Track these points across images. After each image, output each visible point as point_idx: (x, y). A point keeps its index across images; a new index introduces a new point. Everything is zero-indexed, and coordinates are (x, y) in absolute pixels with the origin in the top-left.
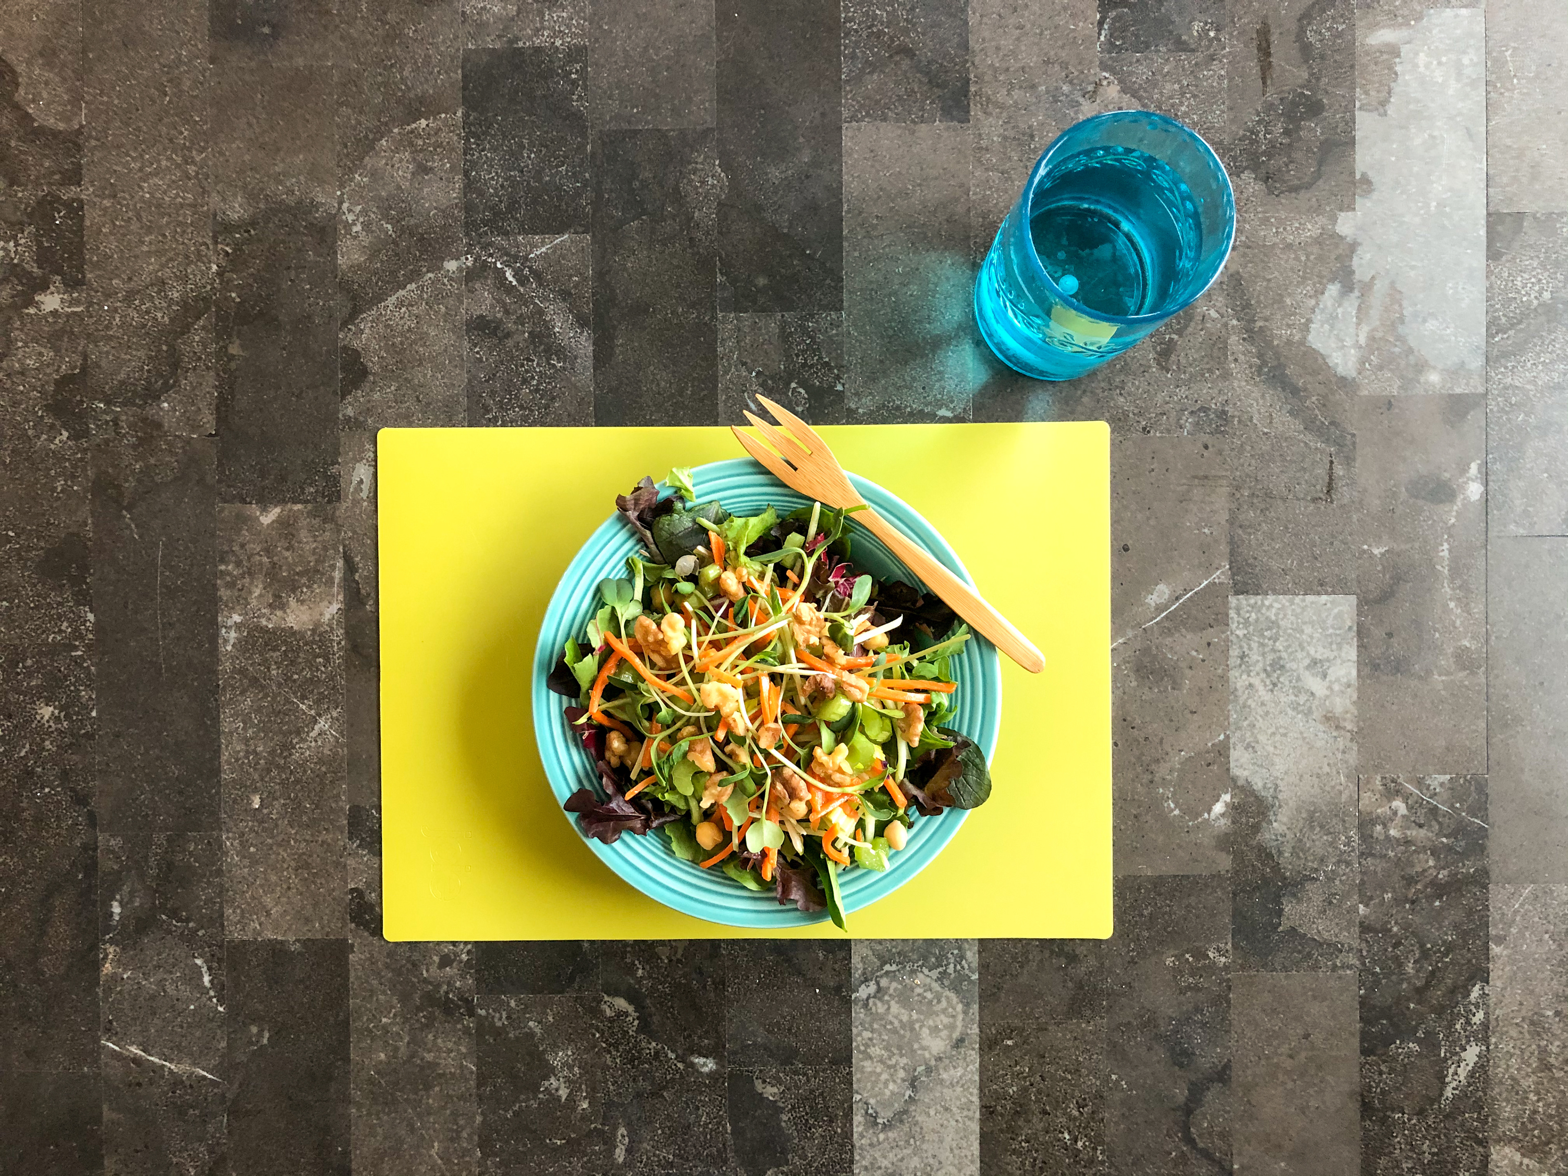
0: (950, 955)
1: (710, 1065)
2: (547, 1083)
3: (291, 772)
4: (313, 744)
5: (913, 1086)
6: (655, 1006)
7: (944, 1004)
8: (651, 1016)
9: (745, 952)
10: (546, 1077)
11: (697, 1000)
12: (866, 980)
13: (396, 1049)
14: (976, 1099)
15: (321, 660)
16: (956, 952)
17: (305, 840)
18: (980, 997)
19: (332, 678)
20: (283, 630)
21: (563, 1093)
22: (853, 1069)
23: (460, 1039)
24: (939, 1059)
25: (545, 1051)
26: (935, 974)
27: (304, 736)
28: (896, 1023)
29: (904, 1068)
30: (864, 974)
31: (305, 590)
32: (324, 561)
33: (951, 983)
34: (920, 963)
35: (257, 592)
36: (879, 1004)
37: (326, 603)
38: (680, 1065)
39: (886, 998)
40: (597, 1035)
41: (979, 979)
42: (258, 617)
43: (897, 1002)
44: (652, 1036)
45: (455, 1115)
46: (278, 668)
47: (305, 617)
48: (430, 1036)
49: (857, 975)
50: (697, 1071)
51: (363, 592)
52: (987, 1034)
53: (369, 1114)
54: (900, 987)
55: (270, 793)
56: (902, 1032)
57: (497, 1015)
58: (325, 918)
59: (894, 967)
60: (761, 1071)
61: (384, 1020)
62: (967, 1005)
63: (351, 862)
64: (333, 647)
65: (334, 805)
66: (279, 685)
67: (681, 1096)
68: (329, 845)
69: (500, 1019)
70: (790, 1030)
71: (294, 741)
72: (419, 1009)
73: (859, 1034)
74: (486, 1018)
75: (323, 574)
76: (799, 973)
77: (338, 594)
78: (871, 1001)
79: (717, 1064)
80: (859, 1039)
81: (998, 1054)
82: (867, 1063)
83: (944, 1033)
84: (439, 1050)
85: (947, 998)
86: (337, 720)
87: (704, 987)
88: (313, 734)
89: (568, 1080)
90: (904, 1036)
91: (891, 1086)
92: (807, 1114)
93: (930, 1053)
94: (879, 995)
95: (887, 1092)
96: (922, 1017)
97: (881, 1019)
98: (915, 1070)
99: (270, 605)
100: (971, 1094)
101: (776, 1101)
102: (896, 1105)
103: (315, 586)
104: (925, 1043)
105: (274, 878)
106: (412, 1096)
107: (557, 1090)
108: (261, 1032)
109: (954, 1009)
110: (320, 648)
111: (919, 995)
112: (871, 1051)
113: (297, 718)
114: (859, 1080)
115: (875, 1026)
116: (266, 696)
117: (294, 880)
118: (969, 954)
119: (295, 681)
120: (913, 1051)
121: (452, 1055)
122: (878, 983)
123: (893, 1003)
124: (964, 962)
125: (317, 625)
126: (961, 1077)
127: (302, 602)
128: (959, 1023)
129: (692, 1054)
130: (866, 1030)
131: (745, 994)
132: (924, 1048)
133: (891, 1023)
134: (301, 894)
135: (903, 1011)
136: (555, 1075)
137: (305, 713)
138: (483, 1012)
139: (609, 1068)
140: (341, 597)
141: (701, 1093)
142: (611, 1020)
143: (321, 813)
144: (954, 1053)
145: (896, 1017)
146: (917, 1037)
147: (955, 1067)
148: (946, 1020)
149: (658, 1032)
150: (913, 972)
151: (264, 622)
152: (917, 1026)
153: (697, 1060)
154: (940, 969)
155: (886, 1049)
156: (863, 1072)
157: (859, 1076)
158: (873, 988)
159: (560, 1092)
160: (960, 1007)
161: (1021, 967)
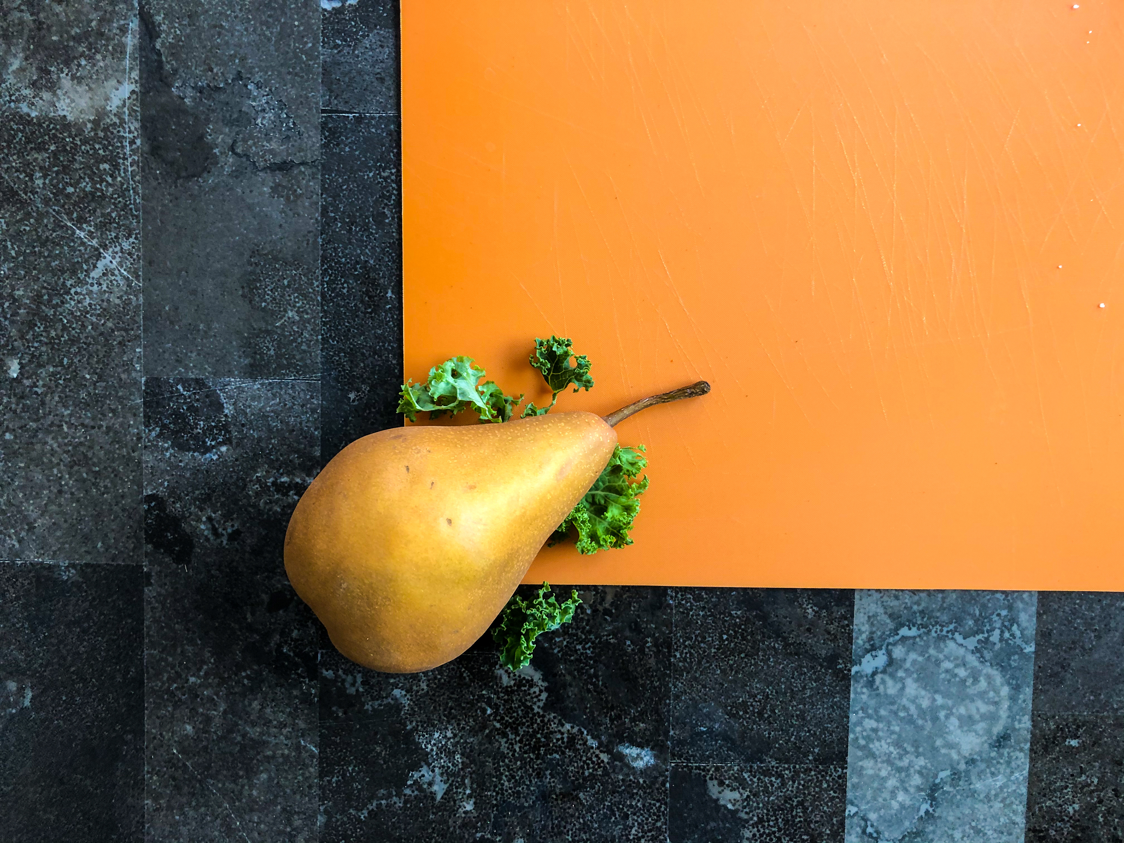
0: (995, 618)
1: (646, 759)
2: (416, 775)
3: (64, 328)
4: (95, 288)
5: (932, 798)
6: (570, 673)
7: (983, 684)
8: (564, 686)
9: (702, 604)
10: (417, 767)
11: (631, 668)
12: (873, 648)
13: (208, 720)
14: (1021, 820)
15: (106, 166)
16: (1004, 613)
17: (83, 425)
18: (1036, 677)
19: (123, 193)
20: (51, 120)
21: (439, 789)
22: (848, 771)
23: (296, 709)
24: (971, 762)
25: (415, 729)
26: (972, 642)
27: (82, 276)
28: (913, 709)
29: (920, 773)
30: (871, 639)
31: (83, 62)
32: (110, 21)
33: (996, 656)
34: (952, 627)
35: (16, 64)
36: (890, 682)
37: (113, 82)
38: (605, 757)
39: (901, 674)
40: (489, 711)
41: (1035, 652)
42: (17, 101)
43: (917, 680)
44: (566, 715)
45: (288, 813)
46: (45, 177)
47: (83, 102)
48: (256, 705)
49: (860, 641)
50: (628, 766)
51: (168, 67)
52: (1041, 730)
53: (170, 808)
54: (920, 659)
55: (33, 356)
56: (920, 722)
57: (349, 678)
58: (111, 535)
59: (913, 632)
60: (717, 769)
61: (192, 679)
62: (1017, 688)
63: (148, 458)
64: (123, 147)
65: (124, 376)
66: (46, 202)
67: (603, 800)
68: (116, 432)
69: (353, 684)
70: (760, 714)
71: (69, 283)
72: (240, 667)
73: (859, 723)
74: (335, 681)
75: (108, 39)
76: (778, 634)
77: (131, 69)
78: (878, 678)
79: (656, 757)
80: (858, 729)
81: (1057, 759)
82: (868, 764)
83: (981, 726)
84: (268, 723)
85: (989, 677)
86: (130, 254)
87: (642, 651)
88: (95, 274)
89: (446, 772)
90: (922, 728)
91: (901, 797)
92: (780, 830)
93: (959, 753)
94: (890, 670)
95: (895, 805)
96: (950, 703)
97: (893, 703)
98: (936, 776)
99: (34, 84)
100: (1015, 812)
101: (737, 811)
102: (907, 824)
103: (98, 57)
104: (950, 738)
105: (38, 477)
106: (230, 786)
107: (430, 784)
108: (21, 690)
109: (997, 692)
110: (105, 148)
111: (947, 671)
112: (875, 746)
113: (73, 249)
114: (855, 787)
115: (883, 712)
116: (28, 215)
117: (68, 481)
118: (1023, 617)
119: (68, 196)
120: (935, 749)
121: (285, 731)
122: (889, 653)
123: (909, 682)
124: (1015, 628)
125: (101, 114)
126: (1001, 788)
127: (79, 80)
128: (1003, 714)
129: (622, 742)
130: (870, 717)
131: (699, 663)
132: (950, 746)
133: (905, 709)
134: (78, 501)
135: (923, 693)
136: (429, 765)
137: (83, 244)
138: (329, 674)
139: (504, 756)
140: (135, 75)
141: (632, 796)
142: (508, 691)
143: (105, 388)
144: (993, 754)
145: (913, 702)
146: (942, 731)
147: (993, 774)
148: (984, 708)
149: (573, 709)
150: (941, 638)
151: (24, 108)
152: (942, 714)
153: (627, 751)
154: (980, 637)
155: (897, 744)
156: (860, 775)
157: (855, 780)
158: (881, 659)
159: (435, 788)
160: (1005, 691)
161: (1098, 637)
